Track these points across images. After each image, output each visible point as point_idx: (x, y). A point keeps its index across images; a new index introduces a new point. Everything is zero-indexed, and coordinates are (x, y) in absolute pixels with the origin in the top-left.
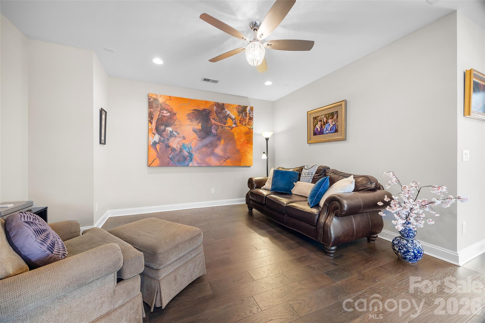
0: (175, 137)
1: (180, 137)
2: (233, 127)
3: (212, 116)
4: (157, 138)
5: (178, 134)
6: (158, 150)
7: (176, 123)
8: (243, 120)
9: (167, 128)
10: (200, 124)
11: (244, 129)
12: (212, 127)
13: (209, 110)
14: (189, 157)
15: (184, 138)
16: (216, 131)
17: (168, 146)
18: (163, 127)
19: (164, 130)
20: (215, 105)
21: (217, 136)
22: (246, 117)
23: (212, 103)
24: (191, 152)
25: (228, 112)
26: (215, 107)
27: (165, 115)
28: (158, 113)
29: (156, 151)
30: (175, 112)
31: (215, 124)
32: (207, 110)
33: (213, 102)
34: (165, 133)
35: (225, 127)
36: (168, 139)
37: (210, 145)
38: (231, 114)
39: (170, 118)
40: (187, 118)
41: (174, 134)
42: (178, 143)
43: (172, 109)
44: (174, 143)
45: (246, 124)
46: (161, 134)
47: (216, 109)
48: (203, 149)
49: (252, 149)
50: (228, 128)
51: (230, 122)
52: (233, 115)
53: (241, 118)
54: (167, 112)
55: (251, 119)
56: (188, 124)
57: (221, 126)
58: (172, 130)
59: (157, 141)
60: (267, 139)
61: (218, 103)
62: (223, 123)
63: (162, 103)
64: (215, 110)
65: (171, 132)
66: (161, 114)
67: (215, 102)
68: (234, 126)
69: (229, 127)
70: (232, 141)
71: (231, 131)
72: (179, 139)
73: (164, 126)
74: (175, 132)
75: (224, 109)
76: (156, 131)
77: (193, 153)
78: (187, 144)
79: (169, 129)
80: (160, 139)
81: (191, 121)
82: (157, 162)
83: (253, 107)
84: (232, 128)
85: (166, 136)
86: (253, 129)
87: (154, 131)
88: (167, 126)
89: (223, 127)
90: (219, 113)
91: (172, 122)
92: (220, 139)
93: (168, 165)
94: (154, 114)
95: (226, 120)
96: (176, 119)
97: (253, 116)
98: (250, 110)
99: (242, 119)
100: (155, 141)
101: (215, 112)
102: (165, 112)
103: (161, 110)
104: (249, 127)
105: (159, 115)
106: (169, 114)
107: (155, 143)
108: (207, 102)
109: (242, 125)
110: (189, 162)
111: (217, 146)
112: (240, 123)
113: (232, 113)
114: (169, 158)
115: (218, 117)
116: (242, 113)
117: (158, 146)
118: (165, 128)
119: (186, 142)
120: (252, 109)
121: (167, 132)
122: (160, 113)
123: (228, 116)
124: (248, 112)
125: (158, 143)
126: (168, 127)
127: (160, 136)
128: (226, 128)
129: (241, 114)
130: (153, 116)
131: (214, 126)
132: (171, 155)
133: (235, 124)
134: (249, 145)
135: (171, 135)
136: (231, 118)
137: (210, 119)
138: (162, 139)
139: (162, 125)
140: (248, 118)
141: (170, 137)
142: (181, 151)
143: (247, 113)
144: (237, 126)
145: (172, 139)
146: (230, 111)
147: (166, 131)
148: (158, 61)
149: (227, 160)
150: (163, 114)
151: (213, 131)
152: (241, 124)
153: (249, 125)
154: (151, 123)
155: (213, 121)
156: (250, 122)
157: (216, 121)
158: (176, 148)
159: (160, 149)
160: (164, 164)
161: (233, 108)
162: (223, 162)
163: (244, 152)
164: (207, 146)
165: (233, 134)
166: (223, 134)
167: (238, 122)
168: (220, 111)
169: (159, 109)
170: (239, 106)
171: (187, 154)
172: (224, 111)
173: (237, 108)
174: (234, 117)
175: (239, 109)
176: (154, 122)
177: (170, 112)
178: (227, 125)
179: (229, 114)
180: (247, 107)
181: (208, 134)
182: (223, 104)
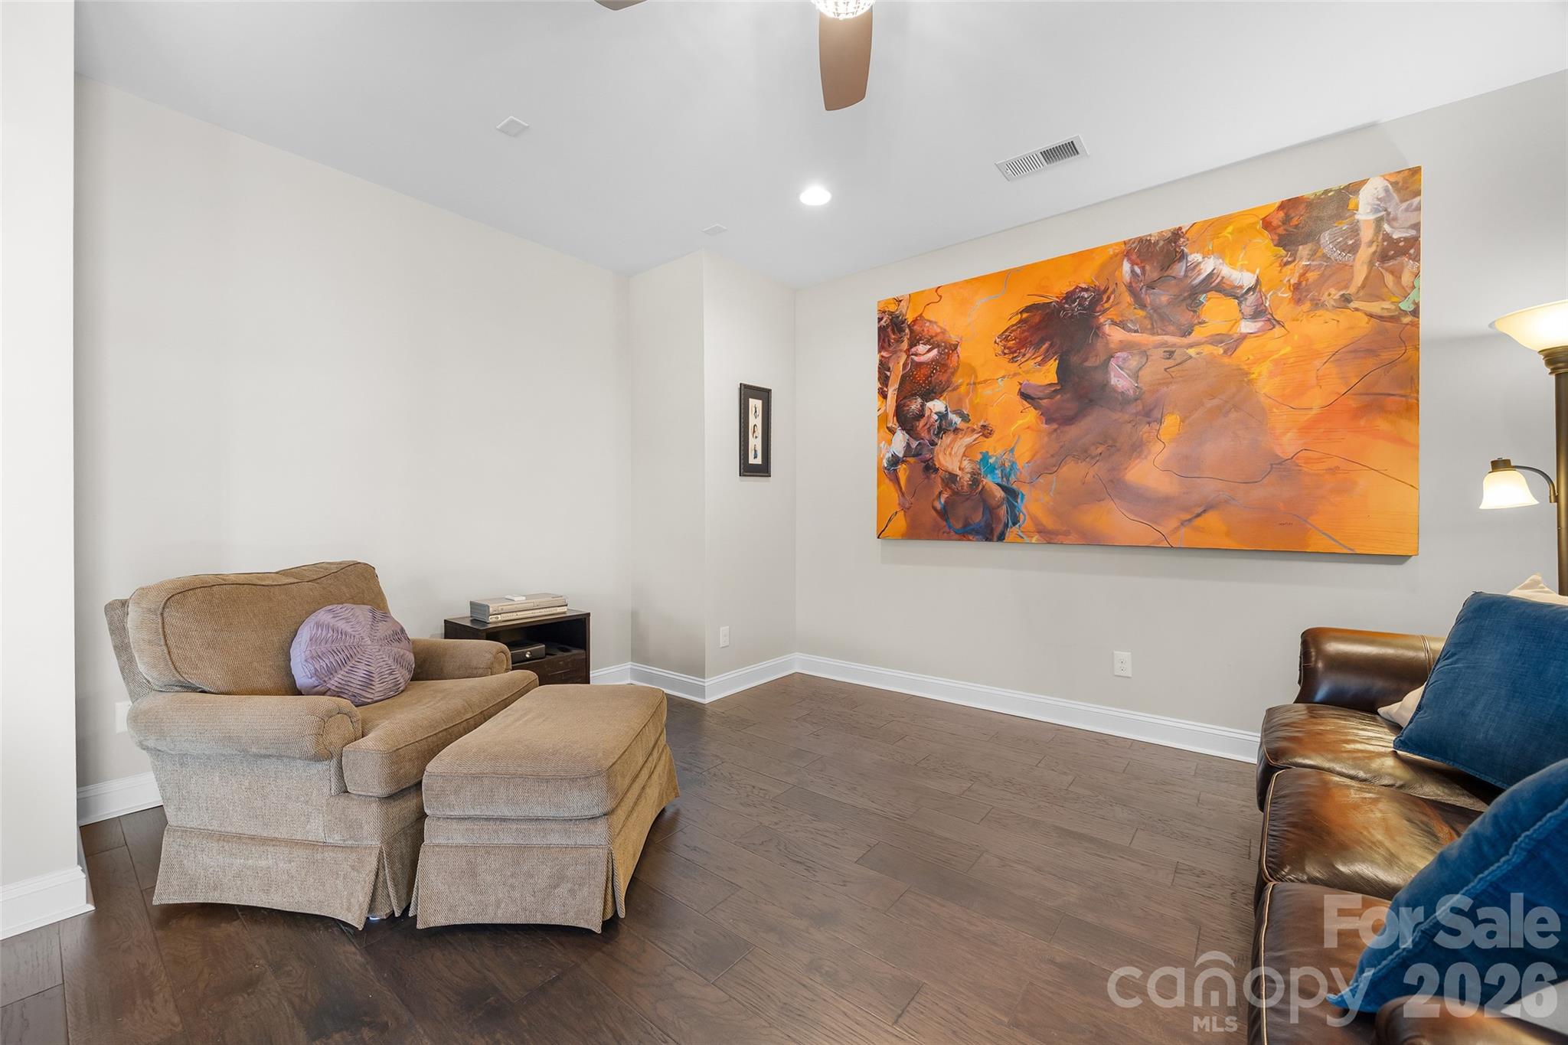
0: (956, 430)
1: (973, 430)
2: (1244, 337)
3: (1112, 313)
4: (899, 443)
5: (965, 418)
7: (958, 380)
8: (1323, 280)
9: (929, 404)
10: (1053, 365)
11: (1327, 328)
12: (1113, 362)
13: (1096, 289)
14: (1004, 507)
15: (986, 431)
16: (1136, 376)
17: (930, 468)
18: (915, 405)
19: (921, 415)
20: (1127, 254)
21: (1136, 400)
22: (1354, 249)
23: (1112, 251)
24: (1014, 486)
25: (1208, 266)
26: (1126, 266)
27: (923, 359)
28: (904, 357)
29: (897, 486)
30: (954, 339)
31: (1125, 346)
32: (1086, 290)
33: (1117, 244)
34: (922, 422)
35: (1191, 346)
36: (933, 444)
37: (1099, 450)
38: (1225, 270)
39: (937, 364)
40: (999, 349)
41: (951, 423)
42: (964, 455)
43: (944, 332)
44: (952, 456)
45: (1346, 299)
46: (912, 426)
47: (1133, 271)
48: (1065, 470)
49: (1409, 445)
50: (1208, 349)
51: (1217, 313)
52: (1242, 268)
53: (1307, 269)
54: (929, 347)
55: (1398, 252)
56: (1003, 373)
57: (1164, 344)
58: (943, 410)
59: (901, 455)
61: (1141, 240)
62: (1172, 328)
63: (915, 321)
64: (1127, 277)
65: (942, 416)
66: (912, 359)
67: (1125, 243)
68: (1247, 327)
69: (1216, 340)
70: (1233, 415)
71: (1226, 360)
72: (968, 440)
73: (919, 400)
74: (955, 412)
75: (1183, 256)
76: (897, 420)
77: (1024, 490)
78: (1000, 451)
79: (937, 406)
80: (908, 445)
81: (1013, 360)
82: (900, 522)
84: (1232, 343)
85: (924, 434)
86: (1415, 313)
87: (892, 422)
88: (929, 395)
89: (1171, 354)
90: (1151, 286)
91: (944, 378)
92: (1156, 414)
93: (934, 533)
94: (891, 366)
95: (1194, 306)
96: (958, 367)
97: (1416, 226)
98: (1386, 198)
99: (1312, 276)
100: (894, 456)
101: (1130, 288)
102: (922, 348)
103: (912, 345)
105: (905, 365)
106: (935, 351)
107: (895, 461)
108: (1081, 258)
109: (1317, 305)
110: (1006, 526)
111: (1137, 448)
112: (1300, 301)
113: (1232, 264)
114: (935, 509)
115: (1143, 306)
116: (1311, 237)
117: (902, 471)
118: (923, 405)
119: (994, 448)
120: (1406, 184)
121: (929, 417)
122: (908, 356)
123: (1214, 285)
124: (1372, 217)
125: (903, 462)
126: (932, 400)
127: (907, 436)
128: (1192, 352)
129: (1303, 250)
130: (888, 373)
131: (1124, 354)
132: (943, 498)
133: (1258, 313)
134: (1383, 425)
135: (943, 427)
136: (1233, 292)
137: (1099, 327)
138: (914, 444)
139: (915, 395)
140: (1365, 253)
141: (937, 435)
142: (975, 480)
143: (1355, 227)
144: (1273, 323)
145: (947, 439)
146: (1221, 253)
147: (927, 413)
148: (816, 195)
149: (1198, 515)
150: (916, 358)
151: (1114, 381)
152: (1307, 306)
153: (1377, 296)
154: (884, 396)
155: (1118, 335)
156: (1389, 279)
157: (1130, 330)
158: (958, 472)
159: (909, 480)
161: (1239, 231)
162: (1177, 529)
163: (1334, 471)
164: (1083, 454)
165: (1247, 374)
166: (1173, 387)
167: (1279, 299)
168: (1155, 275)
169: (905, 345)
170: (1284, 206)
171: (999, 494)
172: (1180, 269)
173: (1267, 224)
174: (1247, 279)
175: (1287, 220)
176: (892, 392)
177: (938, 346)
178: (1199, 333)
179: (1211, 275)
180: (1354, 189)
181: (1091, 400)
182: (1177, 235)
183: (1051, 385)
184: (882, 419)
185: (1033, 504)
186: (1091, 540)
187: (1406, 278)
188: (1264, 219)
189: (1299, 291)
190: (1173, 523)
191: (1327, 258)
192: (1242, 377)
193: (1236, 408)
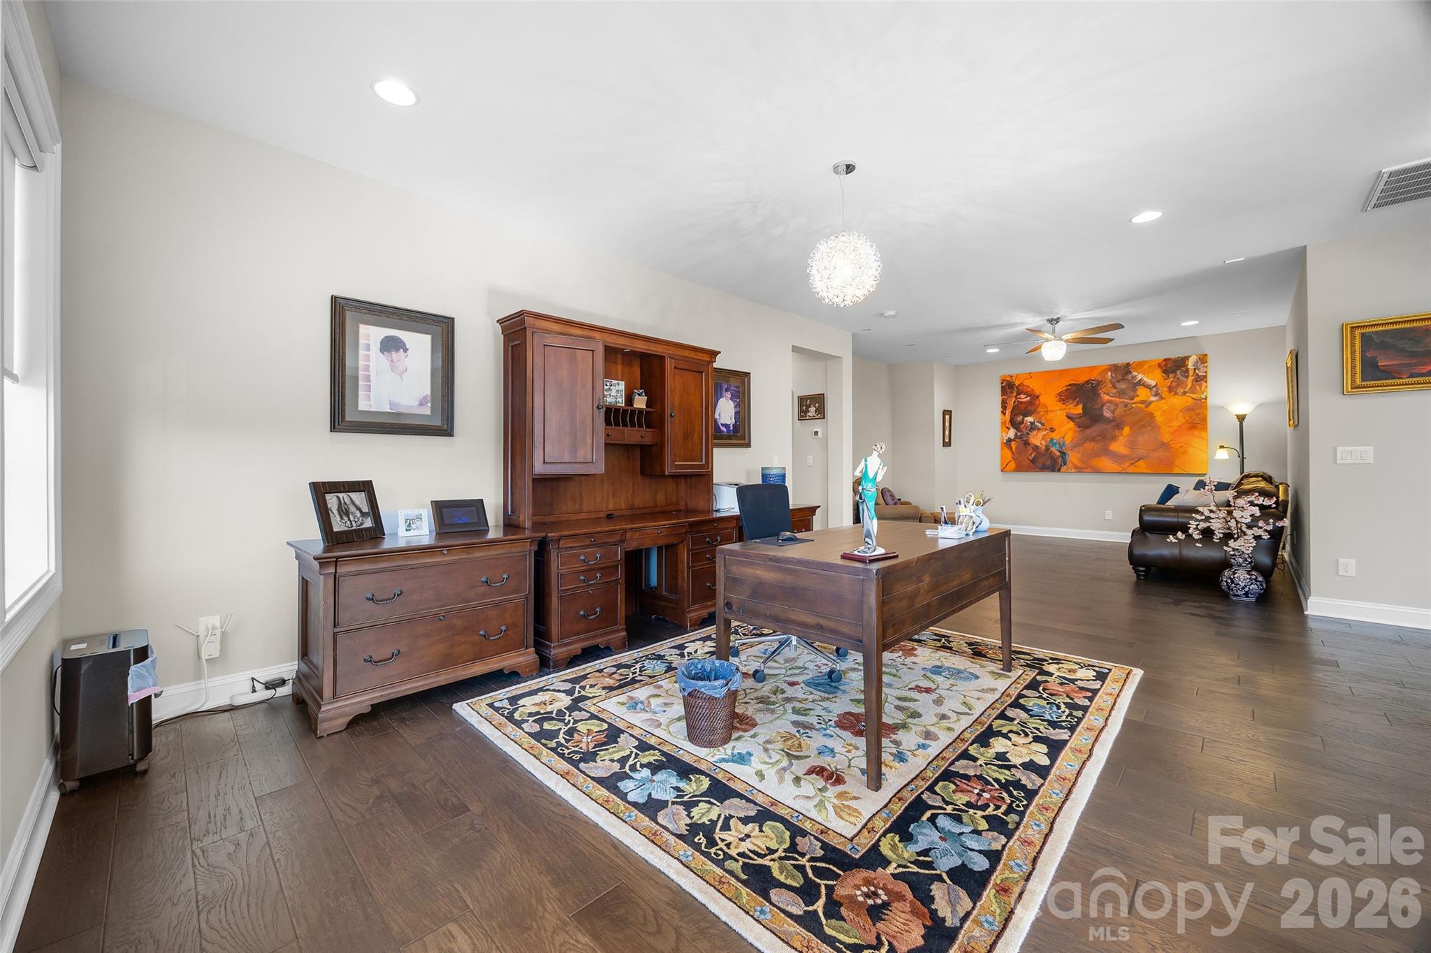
0: (1039, 429)
1: (1046, 429)
2: (1152, 402)
3: (1104, 390)
4: (1012, 433)
5: (1043, 425)
6: (1014, 450)
7: (1039, 410)
8: (1178, 385)
9: (1026, 418)
10: (1080, 406)
11: (1179, 401)
12: (1104, 407)
13: (1098, 381)
14: (1060, 459)
15: (1052, 430)
16: (1113, 412)
17: (1027, 443)
18: (1020, 418)
19: (1022, 422)
20: (1109, 369)
21: (1113, 421)
22: (1187, 377)
23: (1104, 368)
24: (1065, 451)
25: (1140, 377)
26: (1109, 374)
27: (1023, 400)
28: (1014, 399)
29: (1010, 450)
30: (1038, 394)
31: (1109, 402)
32: (1094, 380)
33: (1105, 365)
34: (1023, 426)
35: (1133, 404)
36: (1028, 434)
37: (1099, 439)
38: (1145, 379)
39: (1030, 403)
40: (1058, 399)
41: (1036, 426)
42: (1042, 439)
43: (1033, 390)
44: (1037, 439)
45: (1185, 393)
46: (1018, 427)
47: (1112, 376)
48: (1086, 445)
49: (1204, 439)
50: (1140, 405)
51: (1142, 393)
52: (1151, 379)
53: (1173, 381)
54: (1025, 396)
55: (1201, 379)
56: (1059, 408)
57: (1124, 402)
58: (1032, 421)
59: (1012, 438)
60: (1241, 419)
61: (1115, 365)
62: (1126, 397)
63: (1019, 385)
64: (1110, 378)
65: (1032, 423)
66: (1017, 400)
67: (1109, 365)
68: (1153, 399)
69: (1143, 402)
70: (1149, 428)
71: (1146, 409)
72: (1044, 433)
73: (1021, 417)
74: (1038, 422)
75: (1130, 372)
76: (1011, 424)
77: (1069, 453)
78: (1058, 438)
79: (1030, 419)
80: (1016, 434)
81: (1064, 403)
82: (1013, 465)
83: (1206, 355)
84: (1149, 404)
85: (1024, 430)
86: (1206, 399)
87: (1008, 425)
88: (1026, 415)
89: (1127, 405)
90: (1118, 382)
91: (1033, 408)
92: (1121, 426)
93: (1027, 469)
94: (1007, 402)
95: (1135, 390)
96: (1039, 404)
97: (1206, 372)
98: (1197, 362)
99: (1174, 384)
100: (1009, 438)
101: (1111, 381)
102: (1022, 396)
103: (1018, 395)
104: (1194, 396)
105: (1014, 402)
106: (1029, 398)
107: (1010, 440)
108: (1092, 368)
109: (1176, 394)
110: (1061, 466)
111: (1114, 438)
112: (1170, 392)
113: (1148, 377)
114: (1029, 459)
115: (1116, 389)
116: (1174, 372)
117: (1013, 445)
118: (1023, 419)
119: (1056, 436)
120: (1203, 359)
123: (1140, 383)
124: (1193, 368)
125: (1014, 441)
127: (1015, 431)
128: (1134, 405)
129: (1171, 375)
130: (1006, 405)
131: (1108, 404)
132: (1033, 456)
133: (1157, 394)
134: (1197, 433)
135: (1033, 427)
136: (1148, 387)
137: (1099, 394)
138: (1019, 434)
139: (1019, 414)
140: (1191, 379)
141: (1030, 431)
142: (1047, 448)
143: (1187, 370)
144: (1162, 398)
145: (1034, 432)
146: (1144, 374)
147: (1025, 422)
149: (1136, 461)
150: (1020, 400)
151: (1105, 414)
152: (1173, 393)
153: (1194, 393)
154: (1004, 414)
155: (1106, 397)
156: (1198, 387)
157: (1111, 396)
158: (1039, 445)
159: (1017, 448)
160: (1020, 468)
161: (1150, 367)
162: (1129, 466)
163: (1181, 447)
164: (1093, 439)
165: (1153, 414)
166: (1127, 417)
167: (1164, 390)
168: (1120, 378)
169: (1015, 394)
170: (1165, 360)
171: (1058, 454)
172: (1129, 377)
173: (1159, 365)
174: (1153, 383)
175: (1166, 365)
176: (1008, 413)
177: (1030, 396)
178: (1136, 399)
179: (1140, 380)
180: (1187, 358)
181: (1096, 420)
182: (1128, 365)
183: (1079, 414)
184: (1003, 423)
185: (1073, 457)
186: (1097, 471)
187: (1203, 388)
188: (1158, 364)
189: (1170, 389)
190: (1127, 464)
191: (1179, 379)
192: (1151, 415)
193: (1149, 425)
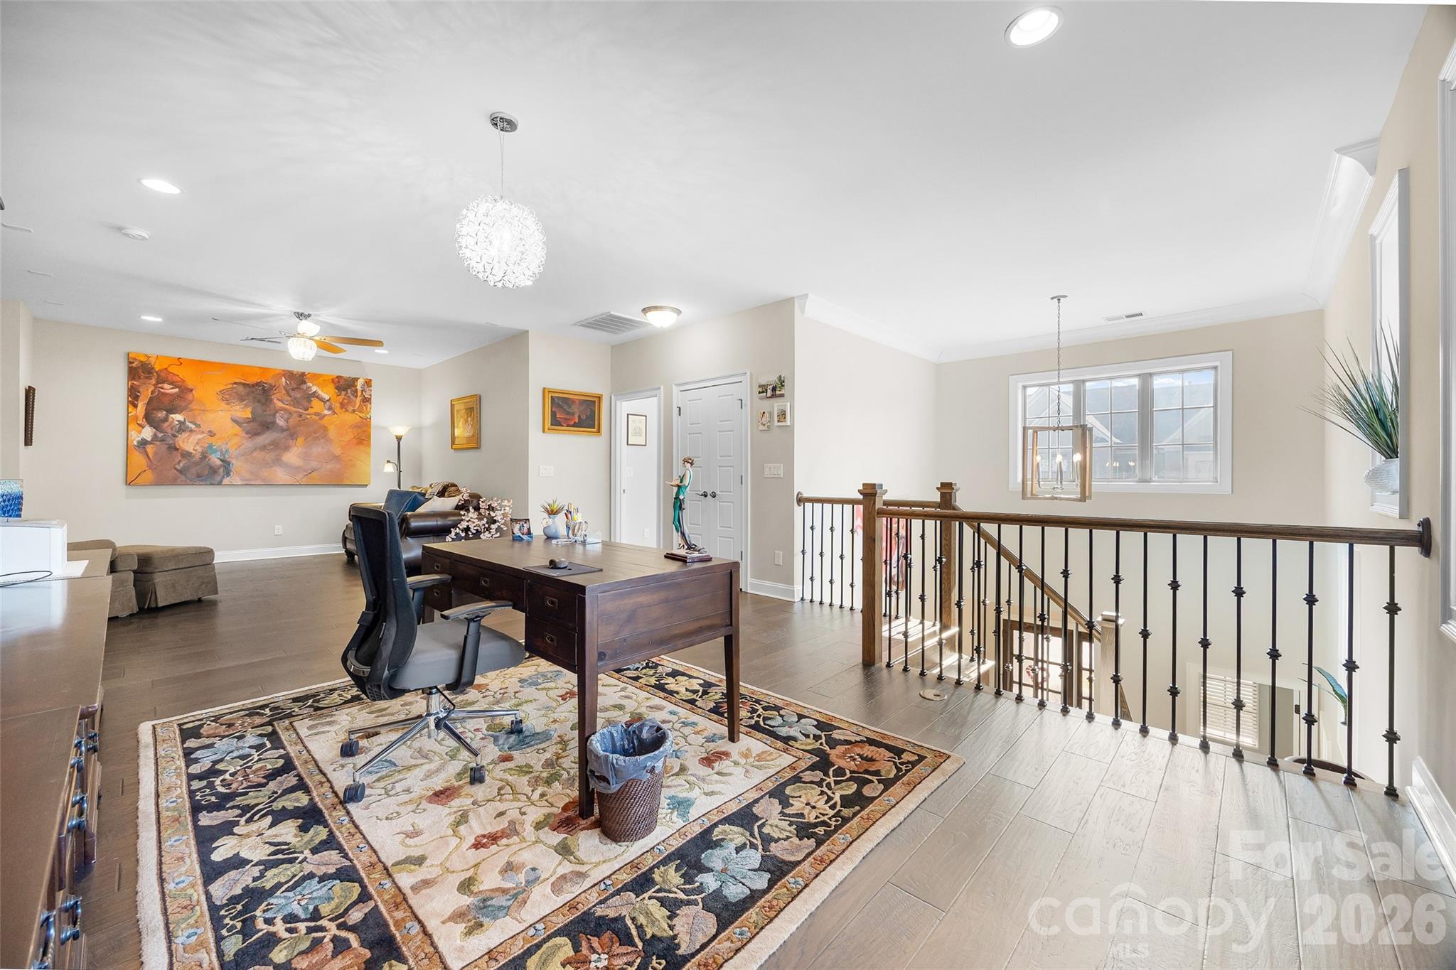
0: (191, 431)
1: (203, 432)
2: (325, 415)
4: (148, 433)
5: (198, 426)
6: (151, 457)
7: (193, 406)
8: (349, 403)
9: (172, 416)
10: (249, 410)
11: (350, 418)
12: (277, 414)
13: (270, 385)
14: (222, 469)
15: (212, 434)
16: (287, 421)
17: (173, 448)
18: (162, 414)
19: (166, 419)
20: (284, 375)
21: (287, 430)
22: (356, 397)
23: (277, 372)
24: (228, 460)
25: (314, 389)
26: (284, 380)
27: (167, 391)
28: (152, 388)
29: (145, 456)
30: (190, 386)
31: (282, 409)
32: (266, 384)
34: (166, 424)
35: (308, 414)
36: (174, 436)
37: (271, 447)
38: (320, 392)
39: (178, 396)
40: (220, 398)
41: (188, 427)
42: (197, 443)
43: (183, 381)
44: (189, 443)
45: (354, 411)
46: (159, 425)
47: (286, 382)
48: (255, 454)
49: (368, 454)
50: (314, 417)
51: (316, 406)
52: (325, 393)
53: (344, 399)
54: (171, 386)
55: (367, 400)
57: (299, 412)
58: (182, 420)
59: (149, 440)
60: (399, 438)
61: (290, 372)
62: (301, 407)
63: (161, 371)
64: (284, 384)
65: (182, 423)
66: (159, 391)
67: (283, 371)
68: (326, 412)
69: (317, 414)
70: (322, 440)
71: (320, 422)
72: (200, 436)
73: (164, 412)
74: (190, 422)
75: (305, 383)
76: (146, 421)
77: (233, 461)
79: (178, 417)
80: (155, 435)
81: (227, 404)
82: (149, 476)
83: (371, 380)
84: (322, 417)
85: (169, 431)
86: (370, 419)
87: (141, 421)
88: (171, 411)
89: (301, 415)
90: (293, 389)
91: (184, 404)
92: (295, 436)
93: (173, 482)
94: (141, 390)
95: (310, 402)
96: (193, 400)
97: (371, 395)
98: (364, 385)
99: (345, 401)
100: (143, 439)
101: (284, 388)
102: (166, 386)
103: (158, 383)
104: (361, 415)
105: (152, 393)
106: (177, 390)
107: (143, 443)
108: (264, 370)
109: (347, 411)
110: (223, 477)
111: (287, 448)
112: (342, 408)
113: (322, 391)
114: (176, 469)
115: (290, 397)
116: (345, 390)
117: (150, 449)
118: (167, 416)
120: (368, 383)
121: (172, 422)
122: (156, 388)
123: (314, 395)
124: (361, 389)
125: (151, 443)
126: (174, 413)
127: (154, 430)
128: (308, 417)
129: (343, 393)
130: (139, 394)
131: (282, 412)
132: (181, 465)
133: (330, 409)
134: (362, 448)
135: (182, 428)
136: (322, 400)
137: (271, 400)
138: (160, 435)
139: (160, 409)
140: (359, 399)
141: (178, 432)
142: (204, 456)
143: (356, 391)
144: (335, 413)
145: (185, 435)
146: (318, 386)
147: (170, 420)
149: (310, 473)
150: (162, 390)
151: (278, 421)
152: (344, 410)
153: (361, 412)
154: (135, 406)
155: (279, 404)
156: (364, 408)
157: (285, 403)
158: (192, 451)
160: (162, 480)
161: (324, 380)
162: (302, 478)
163: (350, 460)
164: (263, 448)
165: (326, 427)
166: (301, 428)
167: (336, 406)
168: (295, 386)
169: (153, 381)
170: (337, 377)
171: (219, 463)
172: (304, 387)
173: (333, 381)
174: (327, 397)
175: (339, 382)
176: (141, 406)
177: (179, 387)
178: (310, 411)
179: (315, 392)
180: (357, 379)
181: (268, 427)
182: (303, 374)
183: (247, 418)
186: (267, 483)
187: (368, 409)
188: (332, 379)
189: (342, 405)
190: (301, 476)
191: (349, 397)
192: (325, 429)
193: (323, 438)
